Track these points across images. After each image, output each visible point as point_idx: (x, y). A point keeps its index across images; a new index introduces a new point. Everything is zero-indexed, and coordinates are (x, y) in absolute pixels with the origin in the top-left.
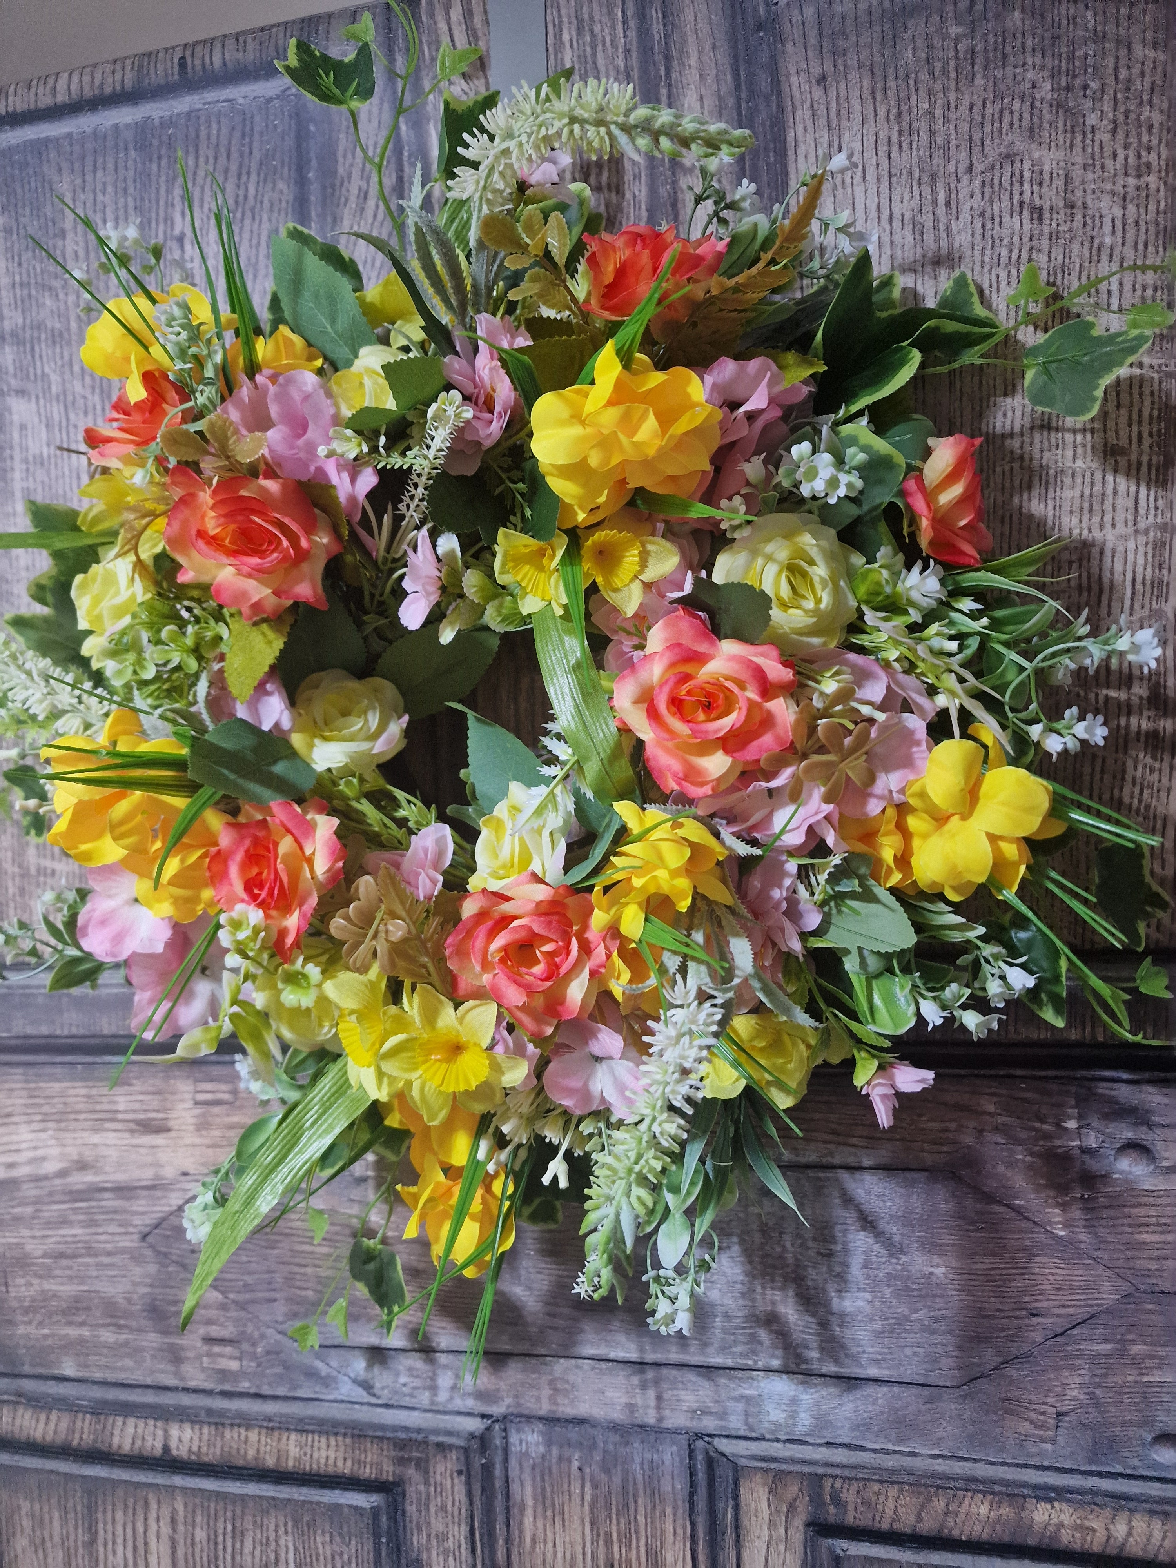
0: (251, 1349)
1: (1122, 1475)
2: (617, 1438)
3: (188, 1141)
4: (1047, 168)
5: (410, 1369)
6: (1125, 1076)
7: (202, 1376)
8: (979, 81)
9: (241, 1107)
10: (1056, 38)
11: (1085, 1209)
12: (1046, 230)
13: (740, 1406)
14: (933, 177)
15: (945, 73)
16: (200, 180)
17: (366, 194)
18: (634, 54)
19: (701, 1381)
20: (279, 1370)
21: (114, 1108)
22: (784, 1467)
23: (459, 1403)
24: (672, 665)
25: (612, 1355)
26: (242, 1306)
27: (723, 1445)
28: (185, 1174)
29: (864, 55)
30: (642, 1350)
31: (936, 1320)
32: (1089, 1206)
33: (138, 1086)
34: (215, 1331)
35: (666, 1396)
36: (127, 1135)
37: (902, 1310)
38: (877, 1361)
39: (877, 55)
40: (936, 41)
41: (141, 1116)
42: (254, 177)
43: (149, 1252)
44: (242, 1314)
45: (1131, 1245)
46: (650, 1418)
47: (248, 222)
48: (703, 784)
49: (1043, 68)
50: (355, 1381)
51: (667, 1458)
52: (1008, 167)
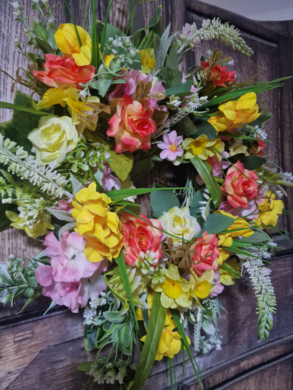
1: (253, 349)
18: (165, 15)
22: (198, 381)
24: (239, 175)
25: (159, 371)
30: (166, 367)
31: (224, 329)
35: (173, 376)
46: (169, 385)
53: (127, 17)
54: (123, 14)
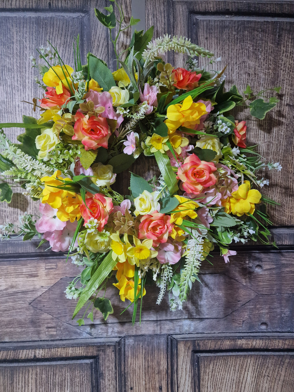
0: (59, 328)
1: (255, 332)
2: (151, 338)
3: (43, 279)
4: (251, 65)
5: (101, 328)
6: (257, 252)
7: (46, 337)
8: (238, 45)
9: (58, 269)
10: (254, 38)
11: (249, 279)
12: (250, 78)
13: (178, 327)
14: (229, 64)
15: (232, 42)
16: (54, 35)
17: (99, 46)
18: (166, 25)
19: (170, 323)
20: (67, 333)
21: (22, 271)
22: (188, 339)
23: (113, 335)
24: (192, 166)
25: (150, 320)
26: (57, 318)
27: (174, 336)
28: (42, 287)
29: (216, 34)
30: (157, 318)
31: (220, 304)
32: (250, 279)
33: (29, 265)
34: (49, 325)
35: (162, 327)
36: (26, 278)
37: (213, 303)
38: (207, 314)
39: (218, 35)
40: (230, 34)
41: (30, 273)
42: (69, 37)
43: (31, 307)
44: (57, 320)
45: (258, 286)
46: (159, 333)
47: (67, 48)
48: (197, 192)
49: (251, 44)
50: (87, 333)
51: (162, 341)
52: (243, 64)
53: (130, 36)
54: (127, 35)
